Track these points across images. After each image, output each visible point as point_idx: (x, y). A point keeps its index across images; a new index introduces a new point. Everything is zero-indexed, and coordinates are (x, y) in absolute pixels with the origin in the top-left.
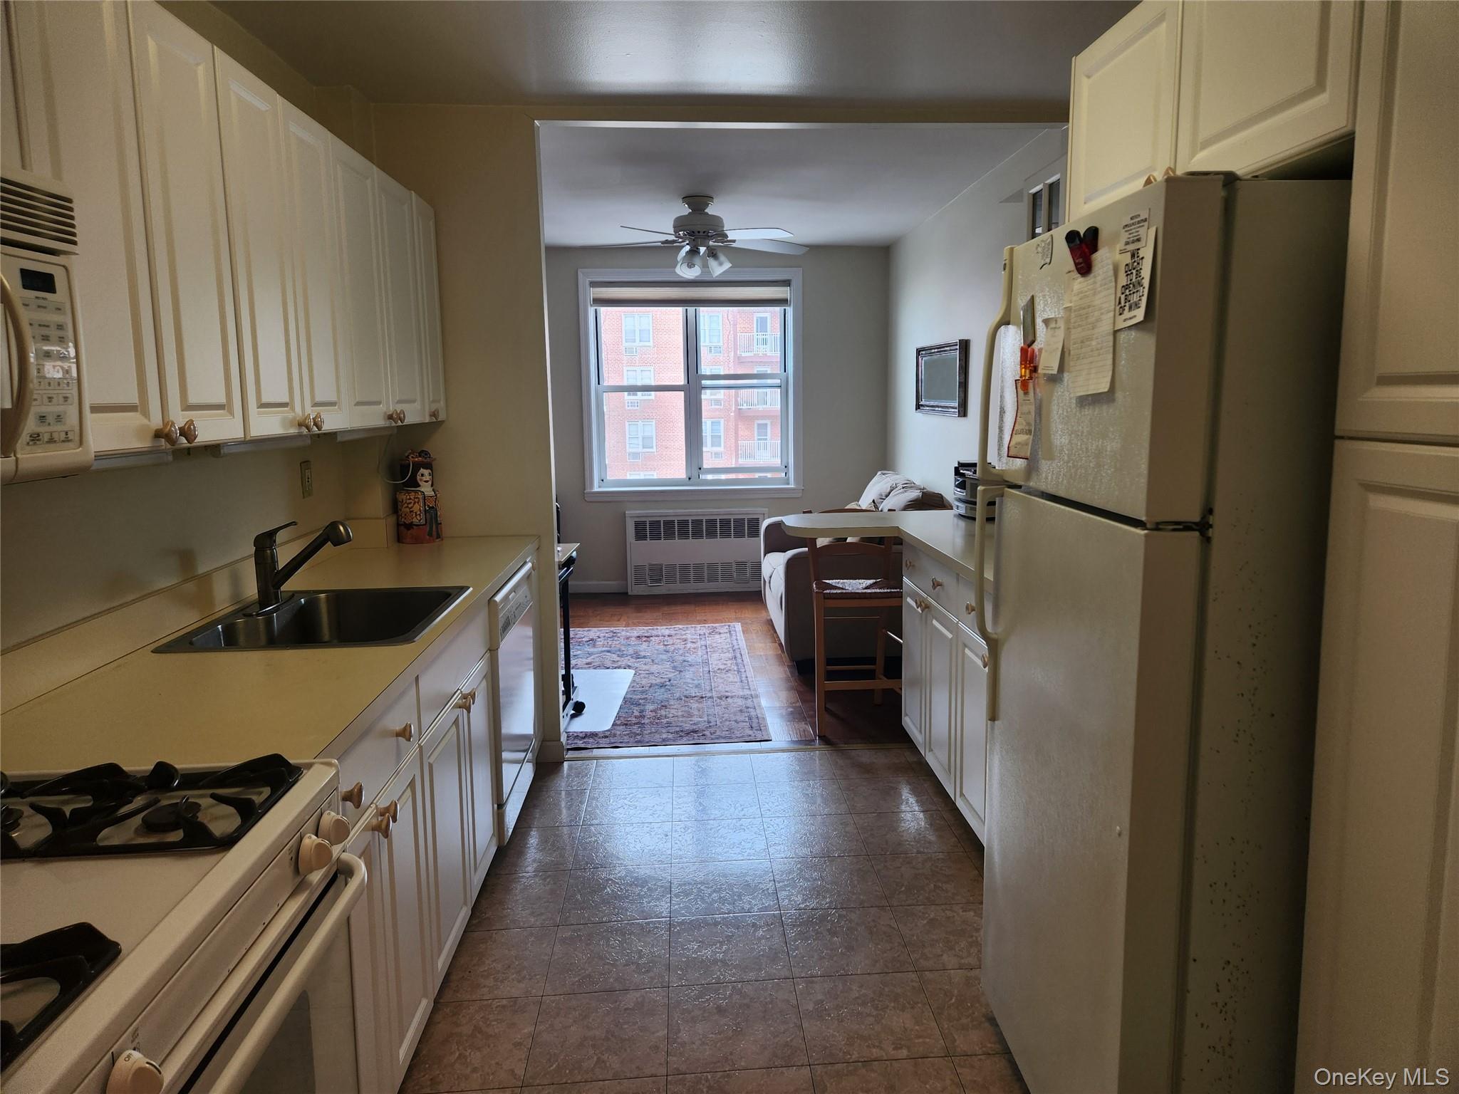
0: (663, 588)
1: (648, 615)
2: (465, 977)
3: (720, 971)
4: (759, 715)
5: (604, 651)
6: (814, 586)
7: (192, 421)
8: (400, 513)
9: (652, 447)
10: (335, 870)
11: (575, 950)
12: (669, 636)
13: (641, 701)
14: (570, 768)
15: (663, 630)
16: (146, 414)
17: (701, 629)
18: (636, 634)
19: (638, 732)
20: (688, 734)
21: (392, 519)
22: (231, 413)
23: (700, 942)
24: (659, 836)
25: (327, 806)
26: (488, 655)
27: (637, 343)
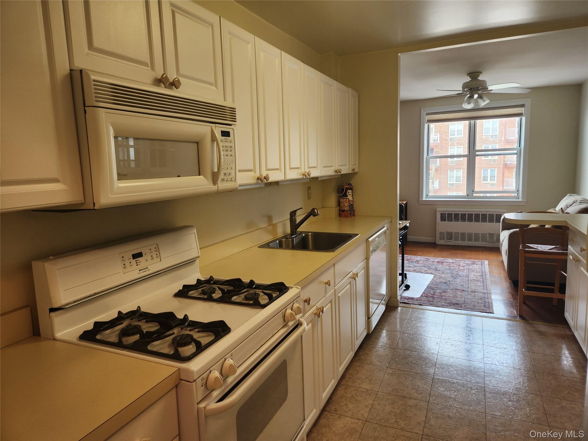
0: (452, 242)
1: (445, 253)
2: (351, 377)
3: (452, 402)
4: (489, 302)
5: (422, 266)
6: (521, 246)
7: (268, 174)
8: (340, 206)
9: (460, 181)
10: (298, 323)
11: (393, 378)
12: (452, 263)
13: (434, 288)
14: (401, 310)
15: (450, 260)
16: (255, 172)
17: (468, 261)
18: (437, 260)
19: (431, 300)
20: (454, 304)
21: (338, 208)
22: (281, 171)
23: (445, 388)
24: (434, 343)
25: (296, 301)
26: (365, 260)
27: (456, 136)
